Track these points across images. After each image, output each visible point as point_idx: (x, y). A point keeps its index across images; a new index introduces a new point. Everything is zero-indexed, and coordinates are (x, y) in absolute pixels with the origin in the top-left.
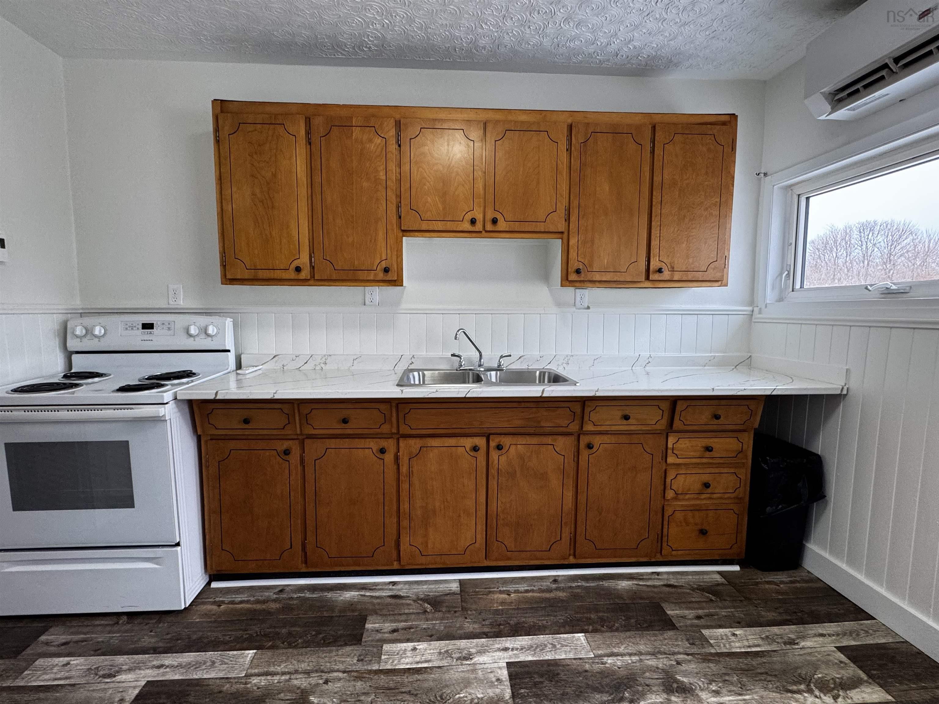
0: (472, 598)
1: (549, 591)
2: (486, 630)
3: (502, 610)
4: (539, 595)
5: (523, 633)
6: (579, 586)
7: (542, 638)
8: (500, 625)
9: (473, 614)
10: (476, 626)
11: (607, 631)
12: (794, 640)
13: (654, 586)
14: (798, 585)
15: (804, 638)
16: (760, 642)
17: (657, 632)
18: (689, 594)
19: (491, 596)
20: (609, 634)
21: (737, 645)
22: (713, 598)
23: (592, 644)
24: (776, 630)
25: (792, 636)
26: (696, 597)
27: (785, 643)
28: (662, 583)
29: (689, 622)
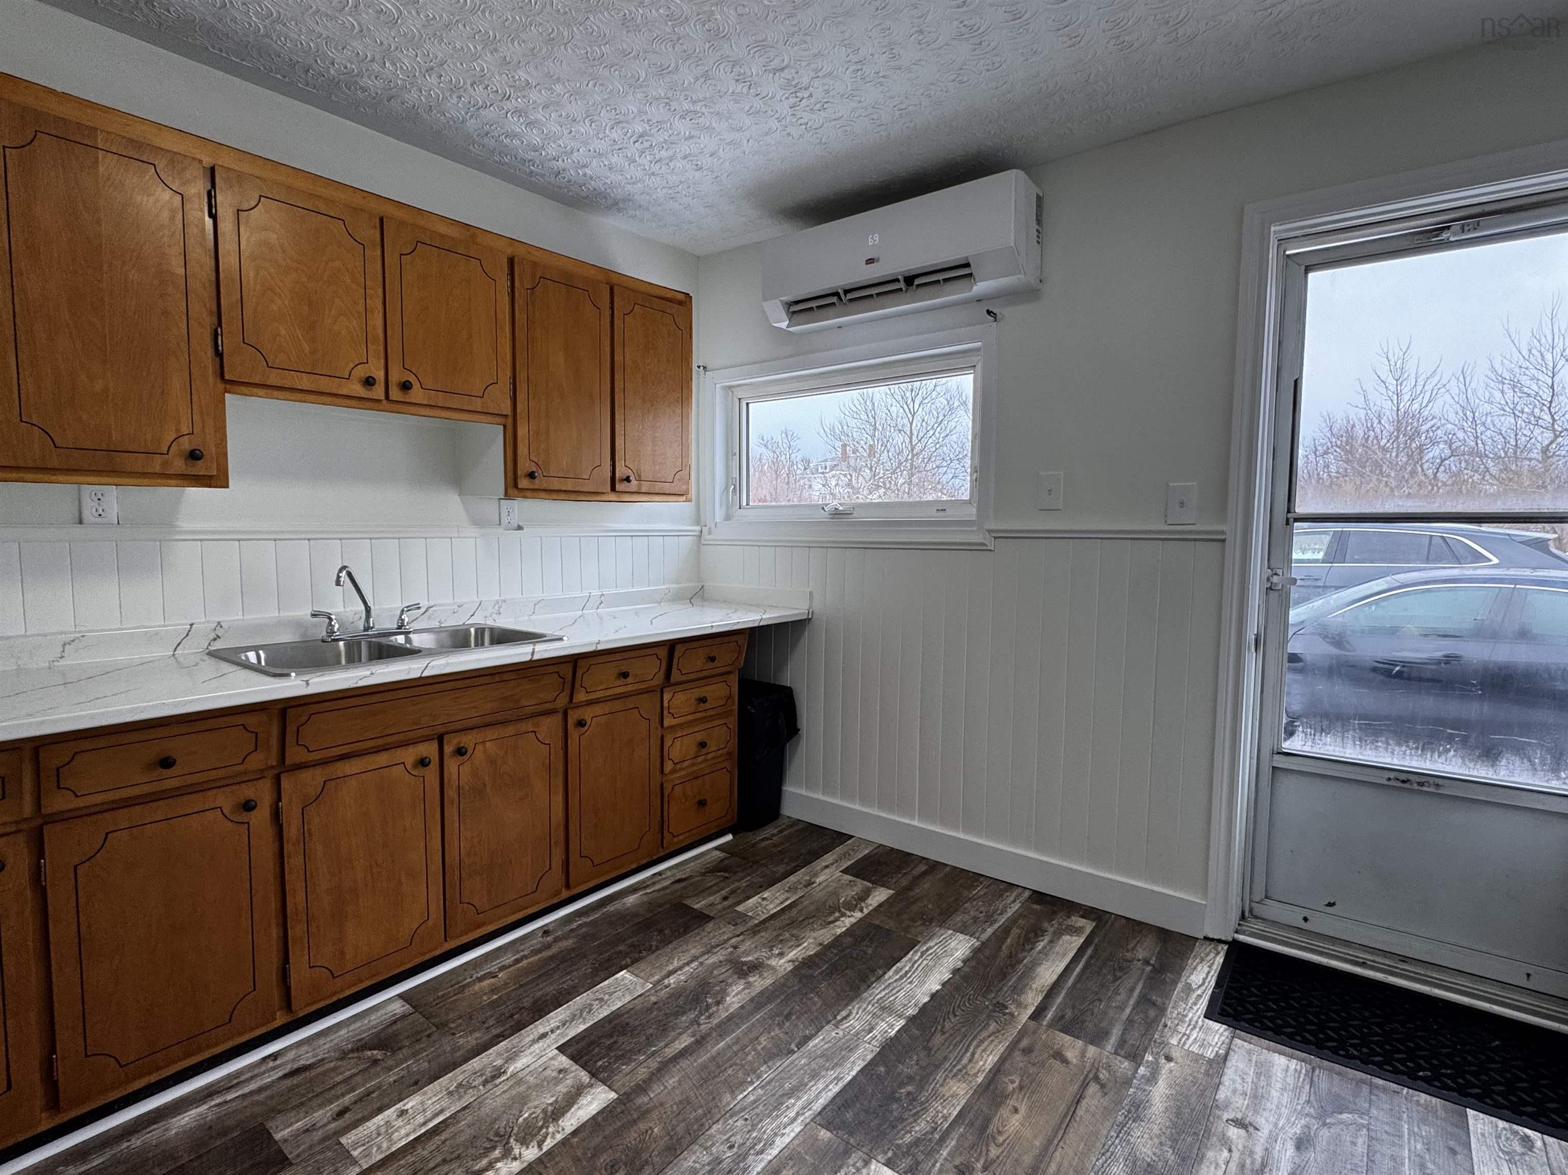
0: (441, 1008)
1: (548, 947)
2: (497, 1031)
3: (500, 998)
4: (536, 958)
5: (551, 1007)
6: (580, 925)
7: (579, 1001)
8: (512, 1016)
9: (460, 1025)
10: (477, 1035)
11: (648, 955)
12: (810, 880)
13: (664, 888)
14: (786, 833)
15: (816, 875)
16: (787, 895)
17: (696, 931)
18: (702, 880)
19: (468, 992)
20: (653, 956)
21: (771, 906)
22: (727, 875)
23: (642, 974)
24: (792, 879)
25: (807, 878)
26: (711, 881)
27: (806, 886)
28: (669, 882)
29: (719, 907)
